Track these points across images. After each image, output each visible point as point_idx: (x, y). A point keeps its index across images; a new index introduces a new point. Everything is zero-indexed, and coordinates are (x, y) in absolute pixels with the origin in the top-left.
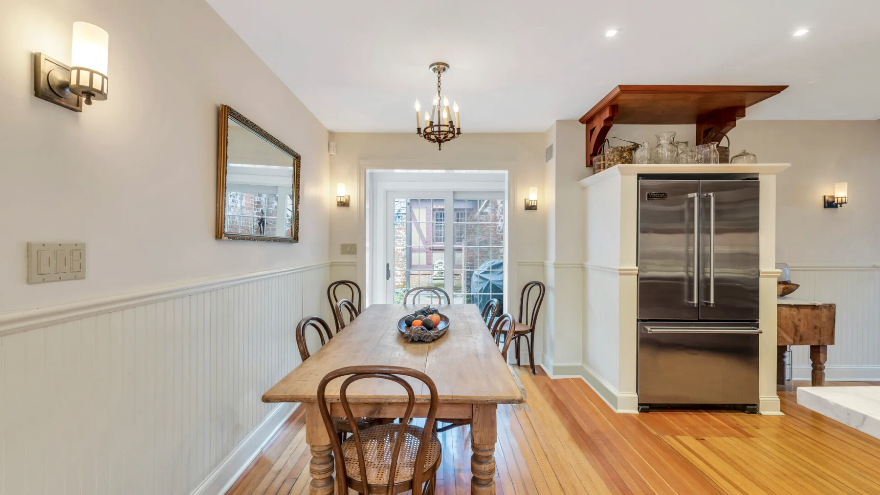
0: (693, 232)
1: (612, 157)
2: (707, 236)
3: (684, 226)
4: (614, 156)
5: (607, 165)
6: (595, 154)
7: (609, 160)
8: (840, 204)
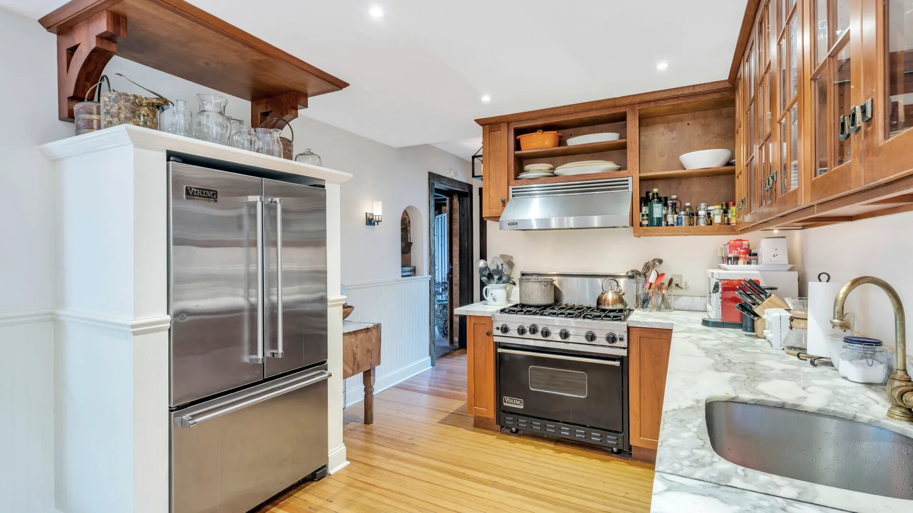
0: (255, 245)
1: (114, 110)
2: (272, 250)
3: (243, 237)
4: (120, 108)
5: (103, 123)
6: (77, 97)
7: (108, 113)
8: (378, 222)
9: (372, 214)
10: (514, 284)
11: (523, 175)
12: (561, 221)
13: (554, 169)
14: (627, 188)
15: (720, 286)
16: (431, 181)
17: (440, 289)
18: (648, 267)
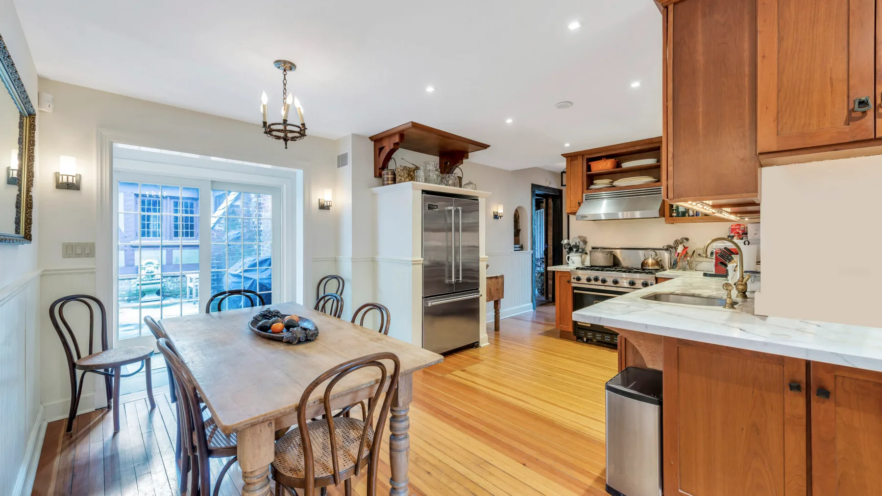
0: (451, 231)
5: (397, 180)
6: (383, 168)
7: (400, 175)
8: (500, 217)
9: (497, 212)
10: (586, 253)
11: (592, 187)
12: (623, 215)
13: (613, 182)
14: (661, 193)
15: (714, 253)
16: (534, 190)
17: (539, 263)
18: (677, 243)
